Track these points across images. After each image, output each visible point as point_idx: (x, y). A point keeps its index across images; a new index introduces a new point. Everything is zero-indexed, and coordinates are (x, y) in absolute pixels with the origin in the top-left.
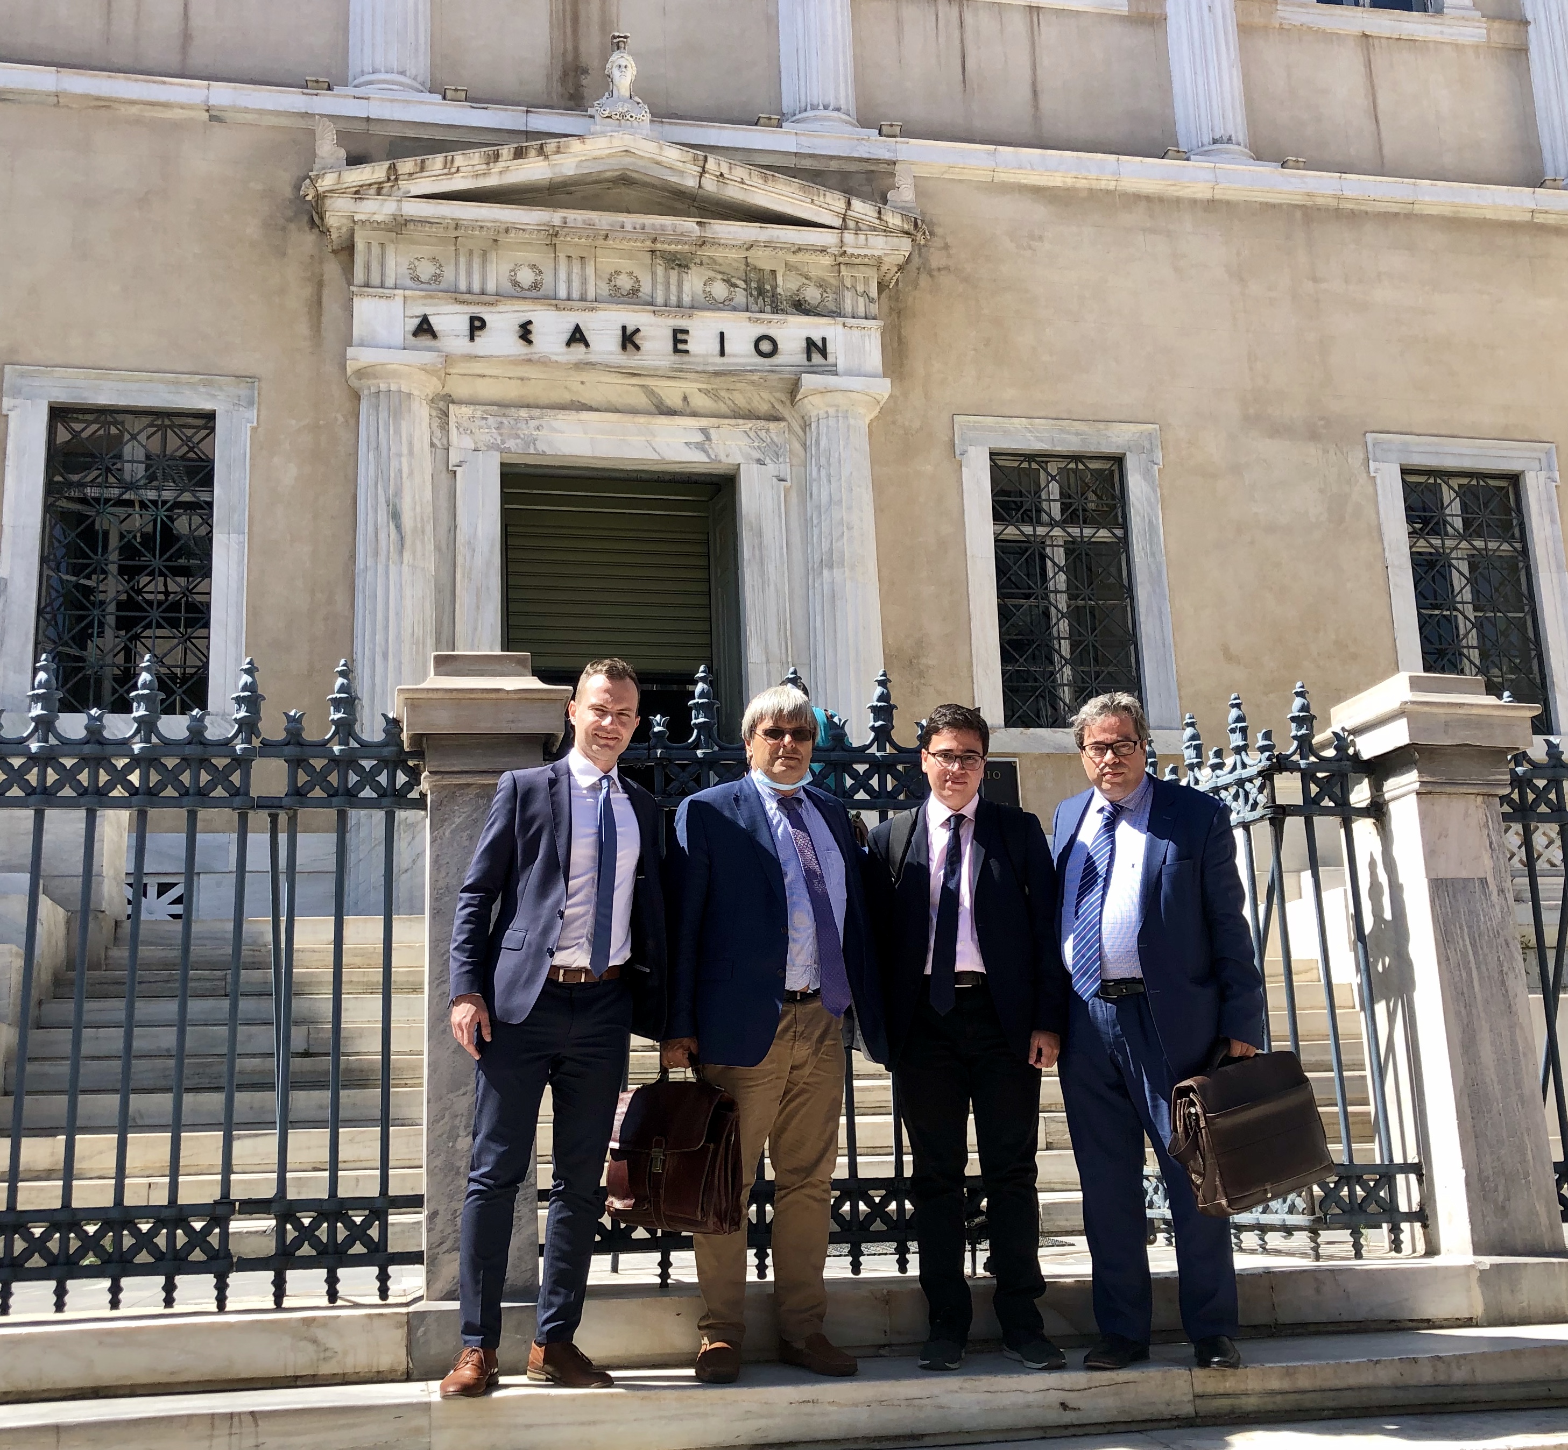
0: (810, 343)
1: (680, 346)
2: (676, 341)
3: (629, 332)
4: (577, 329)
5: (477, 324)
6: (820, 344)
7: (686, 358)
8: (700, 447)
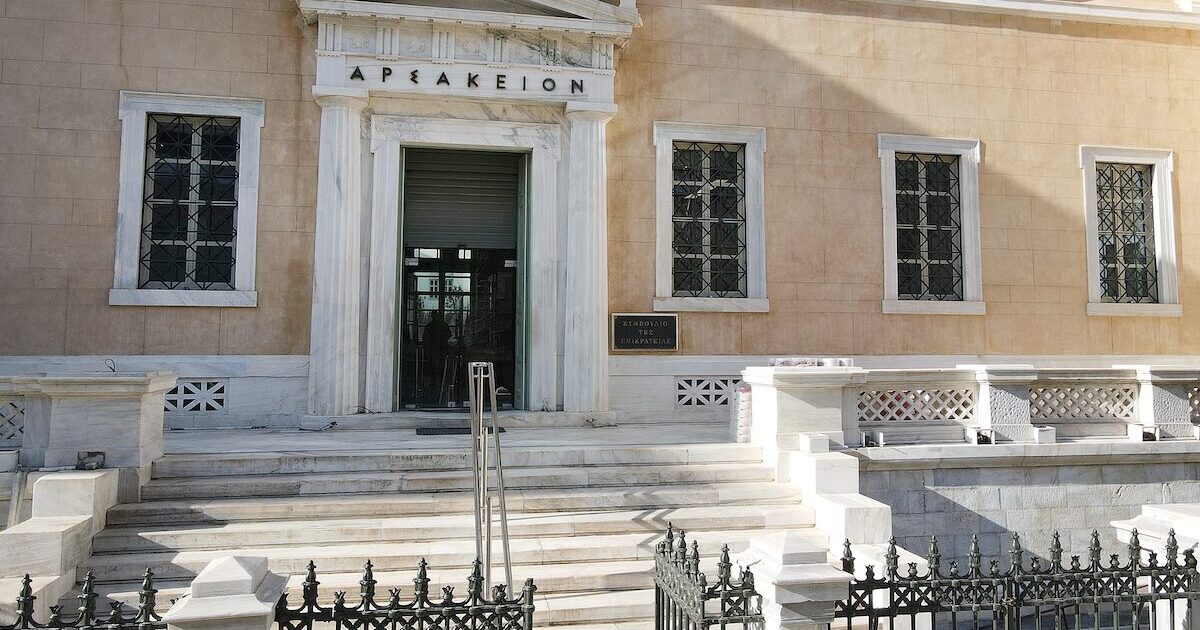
0: (574, 83)
1: (501, 85)
2: (499, 82)
3: (472, 77)
4: (443, 75)
5: (387, 72)
6: (579, 84)
7: (502, 91)
8: (511, 137)
